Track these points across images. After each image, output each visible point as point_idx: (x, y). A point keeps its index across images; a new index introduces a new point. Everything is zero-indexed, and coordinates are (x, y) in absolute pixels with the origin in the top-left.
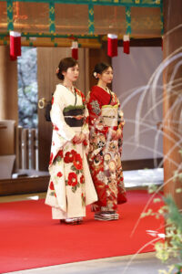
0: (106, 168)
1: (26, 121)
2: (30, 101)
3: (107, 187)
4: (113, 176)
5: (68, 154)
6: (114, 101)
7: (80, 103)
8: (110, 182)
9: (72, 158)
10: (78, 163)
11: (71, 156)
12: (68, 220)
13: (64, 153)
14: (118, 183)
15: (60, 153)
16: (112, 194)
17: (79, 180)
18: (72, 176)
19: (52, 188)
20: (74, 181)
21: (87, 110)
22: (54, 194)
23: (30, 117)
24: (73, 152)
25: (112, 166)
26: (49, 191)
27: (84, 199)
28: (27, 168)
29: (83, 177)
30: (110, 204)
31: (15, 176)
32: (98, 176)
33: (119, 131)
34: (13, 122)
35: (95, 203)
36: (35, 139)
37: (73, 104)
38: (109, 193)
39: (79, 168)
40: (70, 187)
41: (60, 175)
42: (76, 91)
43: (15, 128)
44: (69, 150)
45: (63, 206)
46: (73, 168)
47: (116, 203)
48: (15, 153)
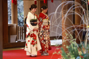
0: (45, 39)
1: (21, 24)
2: (22, 17)
3: (45, 45)
4: (47, 41)
5: (32, 34)
6: (47, 17)
7: (36, 18)
8: (45, 43)
9: (33, 36)
10: (35, 37)
11: (33, 35)
12: (32, 56)
13: (30, 34)
14: (49, 44)
15: (29, 34)
16: (46, 47)
17: (35, 43)
18: (33, 41)
19: (27, 45)
20: (33, 43)
21: (38, 20)
22: (27, 47)
23: (22, 23)
24: (33, 34)
25: (46, 38)
26: (26, 46)
27: (37, 49)
28: (21, 39)
29: (36, 42)
30: (46, 50)
31: (17, 42)
32: (42, 42)
33: (49, 27)
34: (16, 24)
35: (41, 50)
36: (23, 30)
37: (33, 19)
38: (45, 47)
39: (35, 39)
40: (32, 45)
41: (29, 41)
42: (35, 14)
43: (17, 26)
44: (32, 33)
45: (30, 51)
46: (33, 39)
47: (48, 50)
48: (17, 34)
